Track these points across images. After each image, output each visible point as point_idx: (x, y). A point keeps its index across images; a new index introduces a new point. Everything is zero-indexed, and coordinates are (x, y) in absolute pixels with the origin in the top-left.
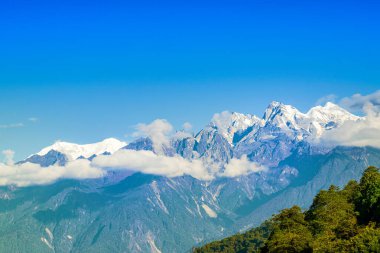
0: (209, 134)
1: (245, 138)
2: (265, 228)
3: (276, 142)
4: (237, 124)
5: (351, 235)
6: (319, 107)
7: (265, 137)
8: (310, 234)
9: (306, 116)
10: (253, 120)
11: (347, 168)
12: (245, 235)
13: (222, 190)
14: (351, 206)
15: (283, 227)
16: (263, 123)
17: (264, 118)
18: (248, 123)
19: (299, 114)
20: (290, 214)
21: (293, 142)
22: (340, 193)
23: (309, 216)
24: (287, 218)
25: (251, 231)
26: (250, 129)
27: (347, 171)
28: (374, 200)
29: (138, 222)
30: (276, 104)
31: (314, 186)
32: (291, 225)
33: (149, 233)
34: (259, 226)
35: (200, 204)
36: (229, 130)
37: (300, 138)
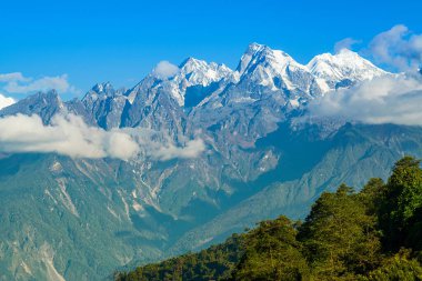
0: (149, 91)
1: (206, 99)
2: (232, 245)
3: (257, 108)
4: (194, 77)
5: (370, 267)
6: (327, 56)
7: (239, 99)
8: (303, 261)
9: (306, 68)
10: (221, 72)
11: (367, 155)
12: (200, 256)
13: (166, 183)
14: (371, 221)
15: (261, 249)
16: (237, 76)
17: (239, 69)
18: (213, 75)
19: (295, 66)
20: (274, 229)
21: (283, 109)
22: (353, 197)
23: (305, 232)
24: (268, 235)
25: (209, 251)
26: (214, 86)
27: (367, 160)
28: (408, 213)
29: (28, 228)
30: (257, 48)
31: (314, 182)
32: (274, 247)
33: (45, 246)
34: (223, 242)
35: (130, 203)
36: (181, 86)
37: (294, 103)
